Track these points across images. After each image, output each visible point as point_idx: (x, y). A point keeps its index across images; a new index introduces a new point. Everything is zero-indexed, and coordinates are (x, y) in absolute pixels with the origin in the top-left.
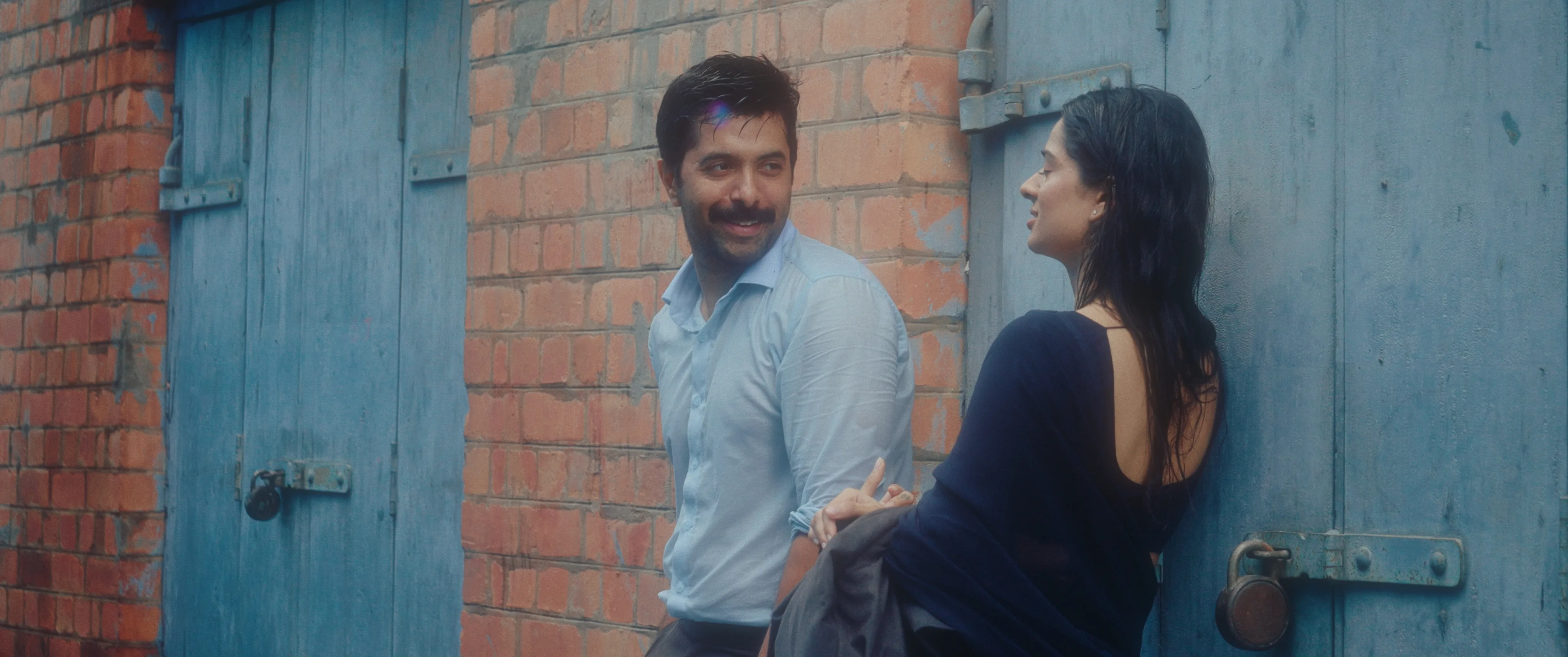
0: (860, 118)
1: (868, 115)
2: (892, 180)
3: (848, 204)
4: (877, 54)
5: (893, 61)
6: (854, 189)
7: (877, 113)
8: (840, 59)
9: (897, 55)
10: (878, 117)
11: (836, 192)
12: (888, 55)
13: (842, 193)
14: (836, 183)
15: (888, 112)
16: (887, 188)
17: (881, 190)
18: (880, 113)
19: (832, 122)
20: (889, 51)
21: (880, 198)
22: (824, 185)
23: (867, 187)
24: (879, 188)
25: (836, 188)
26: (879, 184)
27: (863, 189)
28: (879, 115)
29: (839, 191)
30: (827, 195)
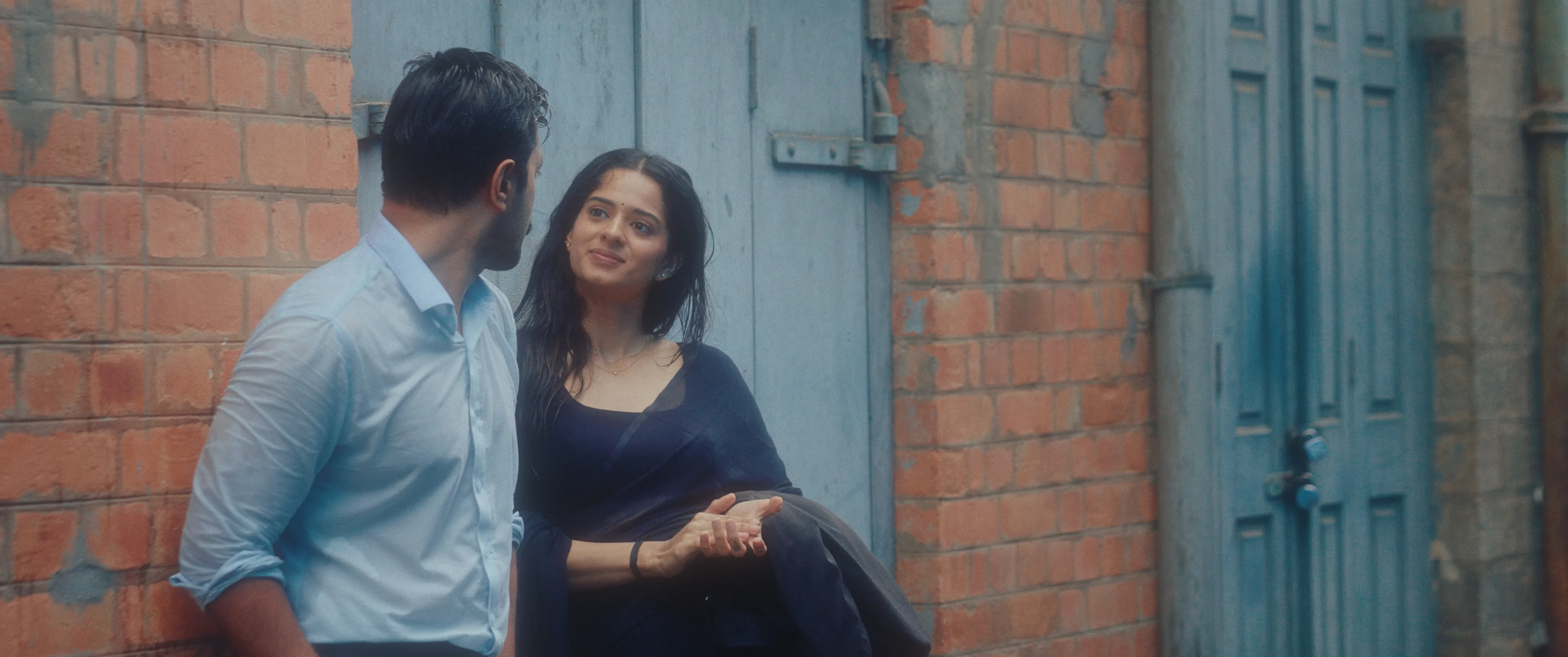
0: (303, 114)
1: (314, 113)
2: (347, 188)
3: (289, 207)
4: (318, 49)
5: (338, 62)
6: (301, 191)
7: (326, 114)
8: (269, 44)
9: (344, 56)
10: (326, 118)
11: (274, 192)
12: (332, 54)
13: (280, 194)
14: (276, 183)
15: (340, 115)
16: (341, 195)
17: (334, 196)
18: (331, 114)
19: (262, 112)
20: (333, 50)
21: (330, 205)
22: (258, 182)
23: (315, 192)
24: (332, 194)
25: (274, 187)
26: (332, 190)
27: (310, 193)
28: (329, 116)
29: (277, 192)
30: (262, 193)
